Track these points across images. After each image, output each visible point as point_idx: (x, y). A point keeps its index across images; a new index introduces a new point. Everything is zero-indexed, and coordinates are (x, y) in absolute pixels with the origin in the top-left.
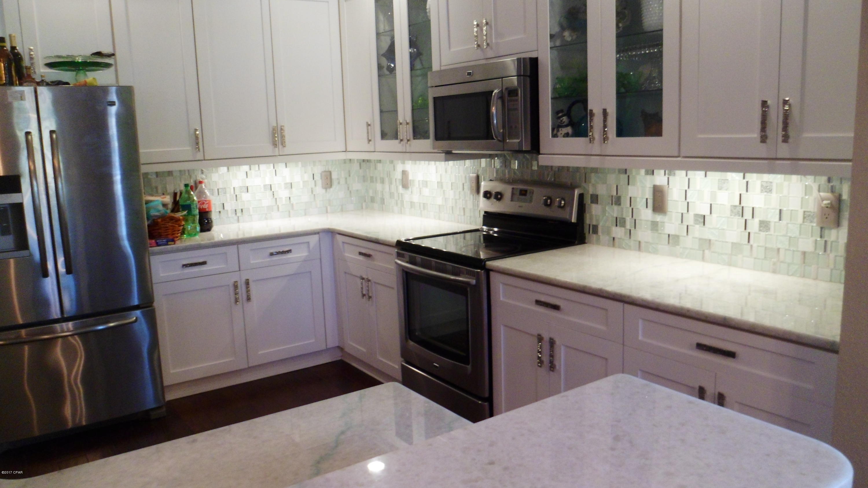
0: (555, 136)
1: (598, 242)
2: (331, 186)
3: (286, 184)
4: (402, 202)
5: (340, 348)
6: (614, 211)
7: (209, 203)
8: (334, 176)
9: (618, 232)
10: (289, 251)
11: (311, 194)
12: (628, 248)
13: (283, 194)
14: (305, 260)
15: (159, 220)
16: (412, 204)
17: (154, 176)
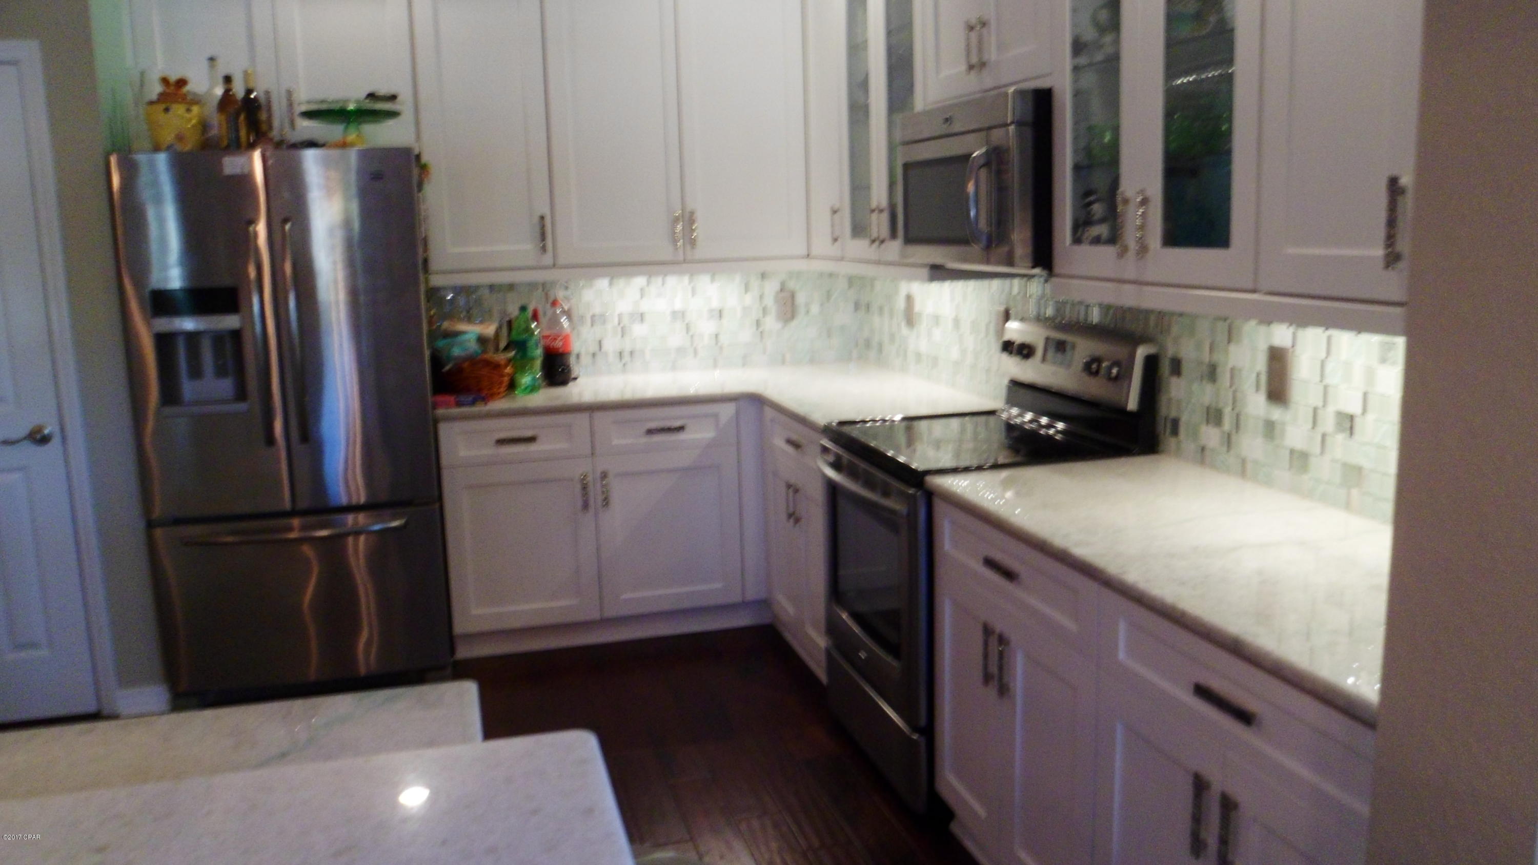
0: (1077, 240)
1: (1178, 453)
2: (793, 317)
3: (711, 311)
4: (905, 352)
5: (765, 603)
6: (1204, 394)
7: (566, 339)
8: (801, 299)
9: (1211, 436)
10: (681, 429)
11: (755, 328)
12: (1226, 469)
13: (706, 327)
14: (711, 445)
15: (466, 365)
16: (918, 356)
17: (487, 291)
